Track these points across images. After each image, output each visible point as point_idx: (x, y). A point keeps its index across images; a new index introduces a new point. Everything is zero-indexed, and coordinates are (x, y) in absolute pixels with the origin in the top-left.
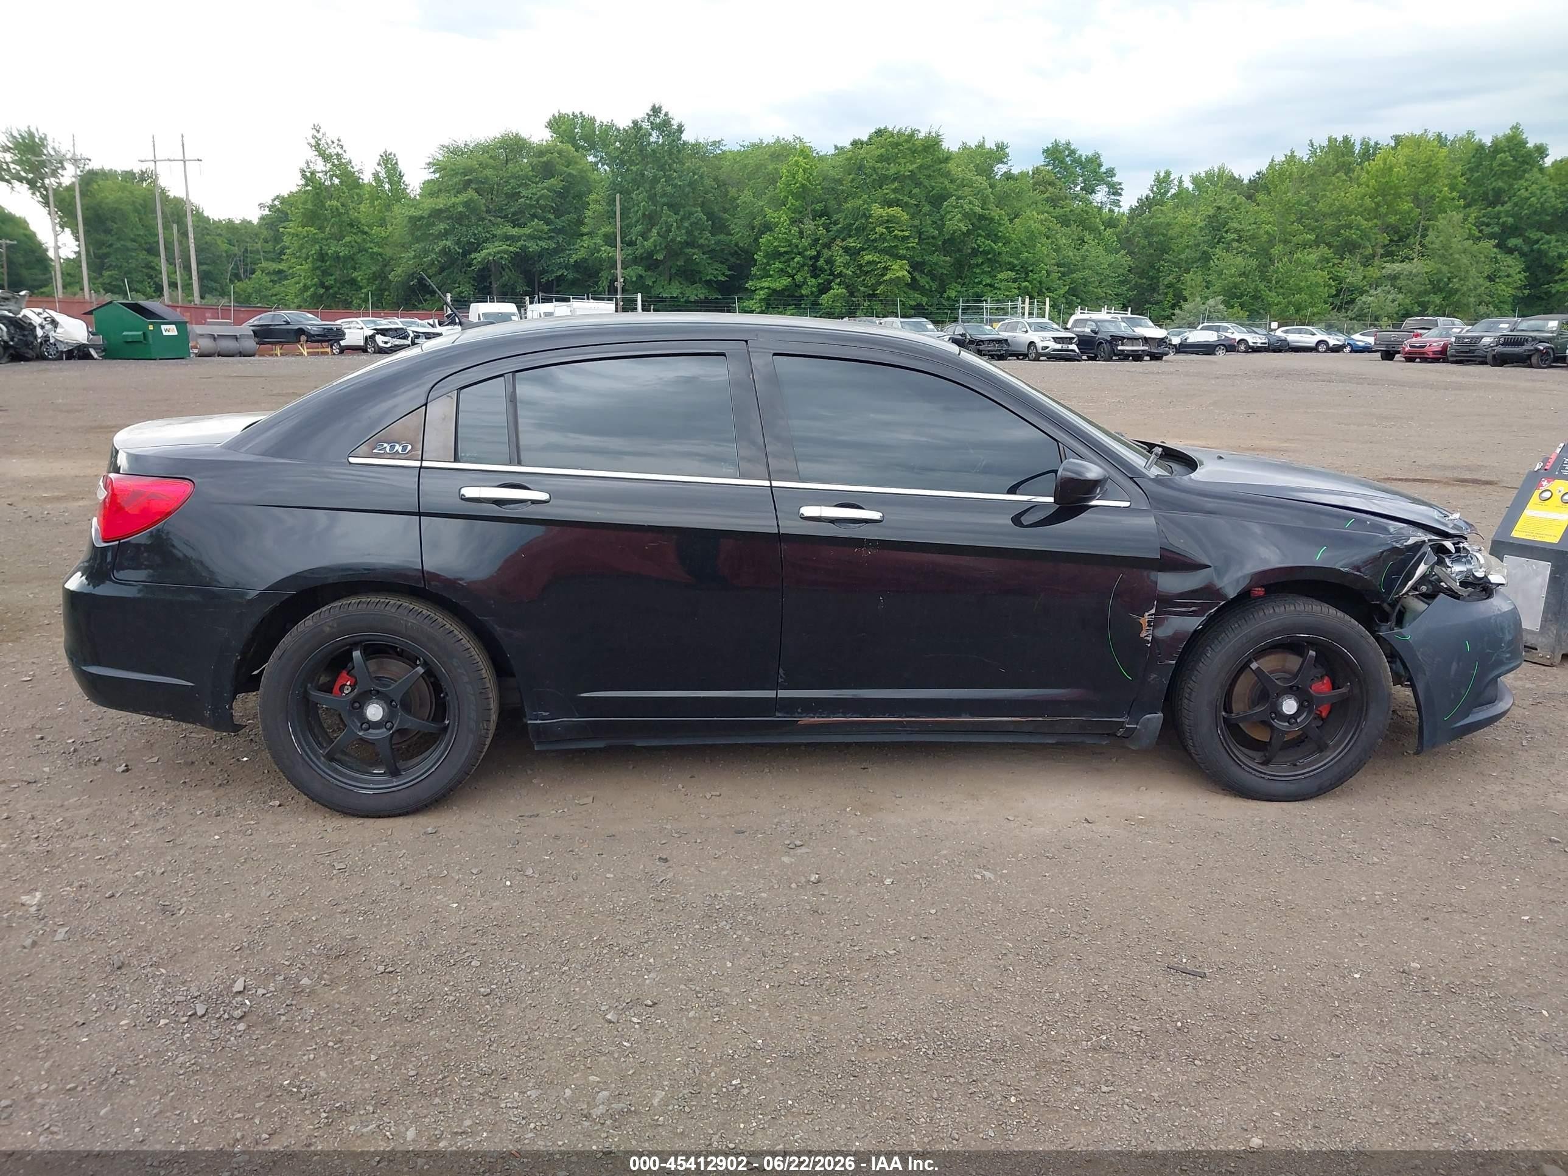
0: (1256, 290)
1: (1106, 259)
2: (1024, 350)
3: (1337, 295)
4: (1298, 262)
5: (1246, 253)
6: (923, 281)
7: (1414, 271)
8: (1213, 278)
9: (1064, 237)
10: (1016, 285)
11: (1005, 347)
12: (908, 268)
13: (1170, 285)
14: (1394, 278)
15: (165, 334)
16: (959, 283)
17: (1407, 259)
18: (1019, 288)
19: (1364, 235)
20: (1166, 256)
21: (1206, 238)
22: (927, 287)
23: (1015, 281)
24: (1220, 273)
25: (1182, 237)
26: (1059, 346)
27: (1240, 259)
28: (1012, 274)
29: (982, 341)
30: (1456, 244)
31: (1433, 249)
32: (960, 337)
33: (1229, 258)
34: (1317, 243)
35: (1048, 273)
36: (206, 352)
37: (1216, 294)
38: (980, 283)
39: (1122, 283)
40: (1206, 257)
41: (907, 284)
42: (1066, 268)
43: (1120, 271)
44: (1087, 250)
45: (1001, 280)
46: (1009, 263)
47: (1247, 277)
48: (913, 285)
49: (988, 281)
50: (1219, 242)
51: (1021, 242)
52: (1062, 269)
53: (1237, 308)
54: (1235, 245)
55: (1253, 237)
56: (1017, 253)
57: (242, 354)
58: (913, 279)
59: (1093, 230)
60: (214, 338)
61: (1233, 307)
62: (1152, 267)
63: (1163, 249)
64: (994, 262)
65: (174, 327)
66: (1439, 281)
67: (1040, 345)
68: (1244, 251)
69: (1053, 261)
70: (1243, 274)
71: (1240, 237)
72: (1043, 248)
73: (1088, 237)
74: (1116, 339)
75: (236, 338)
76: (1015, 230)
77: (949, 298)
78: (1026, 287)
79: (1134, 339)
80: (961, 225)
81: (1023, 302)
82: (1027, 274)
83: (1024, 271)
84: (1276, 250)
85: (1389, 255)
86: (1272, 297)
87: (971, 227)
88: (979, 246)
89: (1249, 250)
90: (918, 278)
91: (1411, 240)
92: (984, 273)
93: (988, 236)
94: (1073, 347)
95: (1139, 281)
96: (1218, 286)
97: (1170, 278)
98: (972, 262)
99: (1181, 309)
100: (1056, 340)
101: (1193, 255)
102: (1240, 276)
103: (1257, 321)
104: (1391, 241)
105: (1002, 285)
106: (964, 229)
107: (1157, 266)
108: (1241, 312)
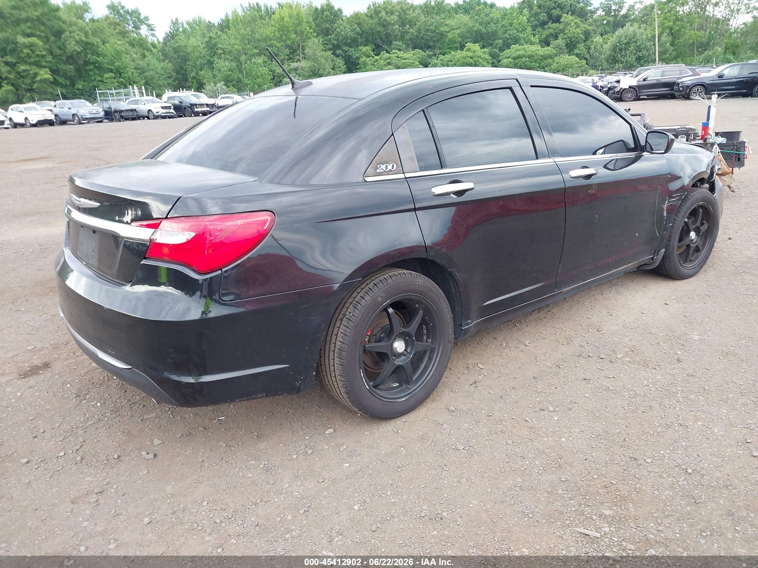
0: (238, 78)
1: (159, 66)
2: (146, 114)
3: (274, 79)
4: (254, 63)
5: (229, 59)
6: (61, 80)
7: (303, 66)
8: (216, 73)
9: (135, 54)
10: (116, 80)
11: (136, 113)
12: (50, 73)
13: (194, 78)
14: (296, 70)
16: (82, 80)
17: (299, 60)
18: (118, 82)
19: (279, 50)
20: (188, 63)
21: (208, 53)
22: (64, 83)
23: (115, 78)
24: (220, 70)
25: (194, 52)
26: (165, 111)
27: (227, 63)
28: (113, 75)
29: (122, 111)
30: (319, 53)
31: (309, 56)
32: (108, 109)
33: (221, 62)
34: (260, 54)
35: (132, 73)
37: (220, 81)
38: (95, 80)
39: (169, 77)
40: (210, 64)
41: (51, 82)
42: (142, 71)
43: (168, 71)
44: (149, 61)
45: (107, 78)
46: (108, 68)
47: (233, 72)
48: (55, 83)
49: (99, 79)
50: (214, 55)
51: (113, 57)
52: (138, 71)
53: (231, 88)
54: (223, 56)
55: (230, 52)
56: (112, 63)
58: (54, 79)
59: (149, 50)
61: (229, 87)
62: (182, 68)
63: (185, 59)
64: (100, 68)
66: (315, 70)
67: (154, 111)
68: (228, 59)
69: (133, 67)
70: (231, 70)
71: (224, 52)
72: (126, 59)
73: (146, 53)
74: (193, 105)
76: (108, 49)
77: (78, 89)
78: (122, 82)
79: (201, 105)
80: (77, 48)
81: (133, 88)
82: (120, 74)
83: (119, 72)
84: (243, 58)
85: (291, 59)
86: (246, 81)
87: (82, 49)
88: (89, 59)
89: (230, 58)
90: (57, 78)
91: (298, 52)
92: (95, 74)
93: (92, 54)
94: (172, 111)
95: (177, 76)
96: (219, 76)
97: (193, 74)
98: (87, 68)
99: (204, 89)
100: (163, 108)
101: (203, 62)
102: (229, 71)
103: (242, 93)
104: (290, 52)
105: (109, 81)
106: (79, 50)
107: (184, 68)
108: (234, 89)
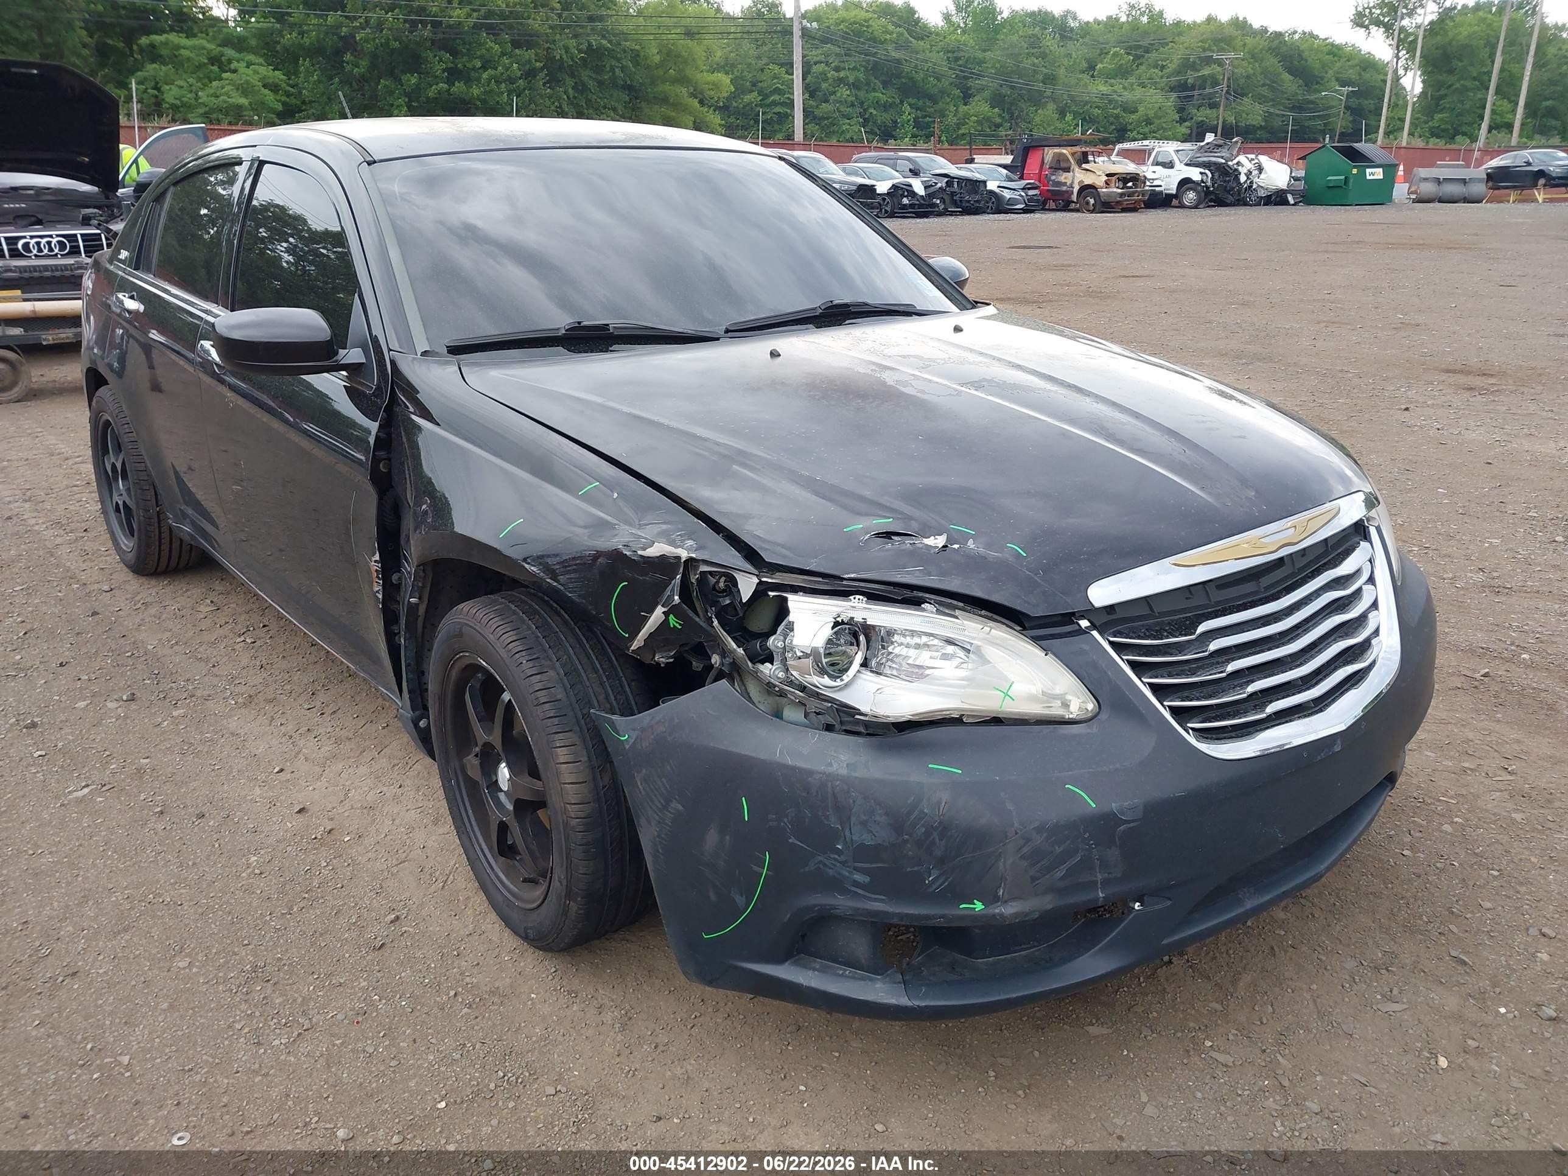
15: (1368, 177)
36: (1426, 197)
57: (1466, 200)
60: (1438, 181)
65: (1380, 170)
75: (1464, 181)
